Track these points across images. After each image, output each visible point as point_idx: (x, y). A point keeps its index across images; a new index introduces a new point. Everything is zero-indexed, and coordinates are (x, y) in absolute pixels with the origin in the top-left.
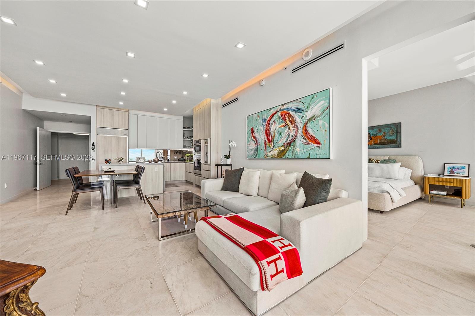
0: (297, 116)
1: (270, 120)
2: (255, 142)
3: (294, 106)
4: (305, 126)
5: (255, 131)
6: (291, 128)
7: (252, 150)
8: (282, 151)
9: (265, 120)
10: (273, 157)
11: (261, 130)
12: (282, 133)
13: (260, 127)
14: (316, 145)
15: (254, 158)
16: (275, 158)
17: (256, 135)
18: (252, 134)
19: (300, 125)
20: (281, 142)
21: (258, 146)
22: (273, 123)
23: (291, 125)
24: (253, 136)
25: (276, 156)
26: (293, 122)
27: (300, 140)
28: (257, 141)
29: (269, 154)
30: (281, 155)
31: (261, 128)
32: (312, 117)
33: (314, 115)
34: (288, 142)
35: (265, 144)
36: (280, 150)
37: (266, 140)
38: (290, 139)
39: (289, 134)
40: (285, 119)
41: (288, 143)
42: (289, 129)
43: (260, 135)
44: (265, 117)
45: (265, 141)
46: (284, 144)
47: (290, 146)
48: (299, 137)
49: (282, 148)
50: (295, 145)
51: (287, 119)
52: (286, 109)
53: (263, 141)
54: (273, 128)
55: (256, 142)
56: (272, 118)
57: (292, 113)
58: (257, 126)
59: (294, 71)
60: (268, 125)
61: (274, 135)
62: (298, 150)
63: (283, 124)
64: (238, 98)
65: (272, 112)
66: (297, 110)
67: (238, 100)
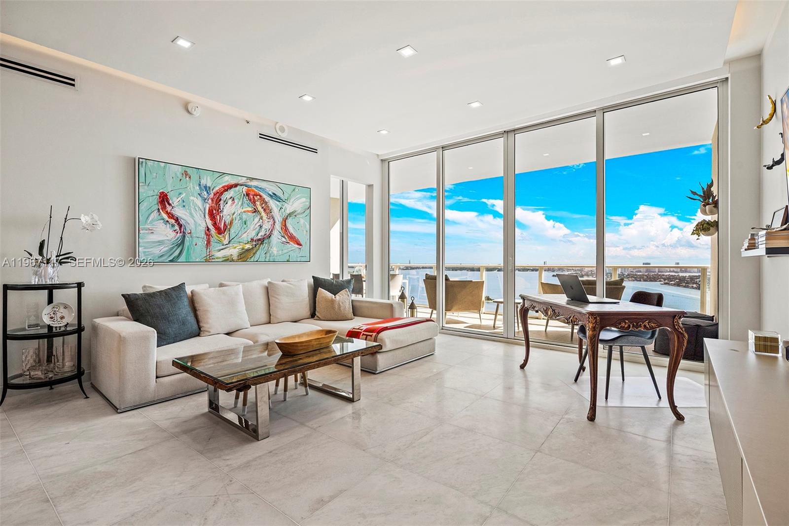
0: (272, 204)
2: (173, 226)
3: (271, 189)
4: (285, 220)
5: (174, 200)
7: (161, 243)
8: (248, 250)
9: (206, 189)
10: (228, 260)
11: (195, 205)
12: (248, 223)
13: (191, 198)
14: (297, 246)
15: (171, 261)
16: (233, 261)
17: (178, 212)
18: (164, 208)
20: (245, 235)
21: (184, 237)
22: (230, 202)
23: (263, 214)
24: (168, 213)
25: (235, 258)
26: (268, 210)
27: (276, 237)
28: (180, 226)
29: (220, 254)
30: (244, 256)
31: (197, 201)
32: (292, 213)
33: (295, 211)
34: (259, 237)
35: (208, 234)
36: (243, 249)
38: (262, 233)
39: (261, 227)
40: (254, 202)
41: (259, 240)
42: (261, 218)
43: (191, 214)
44: (207, 182)
45: (208, 229)
46: (252, 240)
47: (262, 243)
48: (275, 233)
49: (248, 246)
50: (269, 243)
51: (258, 203)
52: (256, 187)
53: (202, 228)
55: (177, 227)
56: (226, 190)
57: (267, 199)
58: (180, 194)
59: (263, 136)
61: (231, 223)
62: (274, 250)
63: (250, 209)
64: (74, 80)
65: (228, 180)
66: (274, 196)
67: (73, 85)
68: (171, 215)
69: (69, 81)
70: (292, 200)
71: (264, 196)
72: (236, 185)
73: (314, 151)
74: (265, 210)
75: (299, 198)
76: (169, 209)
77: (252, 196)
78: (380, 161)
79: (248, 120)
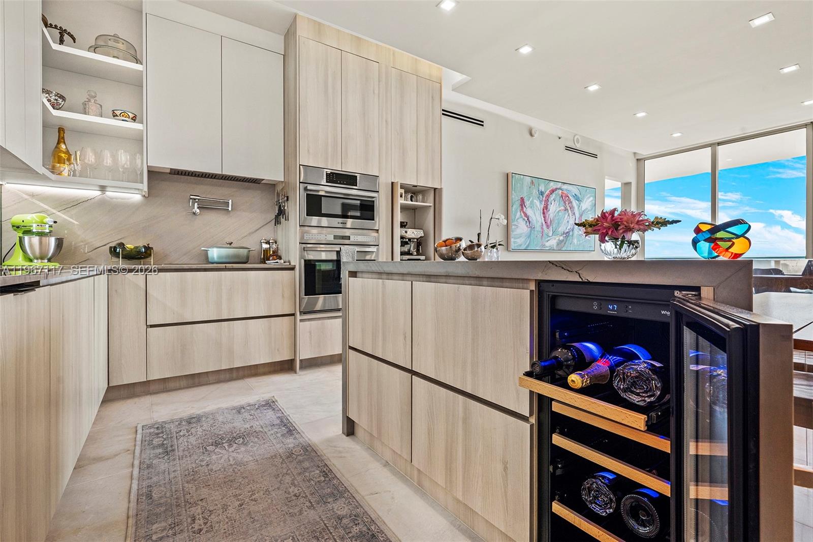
0: (575, 203)
1: (548, 196)
3: (574, 190)
4: (581, 216)
5: (527, 203)
6: (570, 215)
7: (521, 235)
9: (542, 193)
10: (552, 248)
11: (537, 206)
12: (562, 219)
13: (535, 201)
15: (525, 248)
16: (554, 248)
17: (529, 212)
18: (522, 209)
19: (578, 215)
20: (560, 229)
21: (531, 230)
22: (553, 203)
23: (570, 211)
24: (524, 212)
26: (572, 208)
27: (576, 230)
28: (530, 222)
29: (548, 243)
30: (560, 246)
31: (537, 202)
32: (584, 210)
33: (587, 209)
34: (567, 231)
35: (542, 228)
36: (559, 240)
37: (544, 223)
38: (569, 227)
39: (568, 222)
40: (565, 202)
41: (567, 233)
42: (569, 215)
43: (534, 213)
44: (542, 188)
45: (542, 225)
46: (564, 233)
47: (569, 235)
49: (561, 238)
50: (572, 234)
51: (567, 203)
52: (566, 190)
53: (539, 224)
54: (553, 208)
55: (528, 223)
56: (551, 194)
57: (572, 199)
58: (530, 198)
59: (568, 148)
60: (547, 201)
61: (553, 219)
62: (575, 241)
63: (563, 208)
64: (483, 122)
65: (552, 185)
66: (578, 199)
67: (483, 125)
68: (526, 215)
69: (480, 123)
70: (585, 200)
71: (570, 197)
72: (556, 189)
73: (595, 156)
74: (570, 208)
75: (589, 198)
76: (525, 209)
77: (565, 198)
78: (635, 161)
79: (560, 137)
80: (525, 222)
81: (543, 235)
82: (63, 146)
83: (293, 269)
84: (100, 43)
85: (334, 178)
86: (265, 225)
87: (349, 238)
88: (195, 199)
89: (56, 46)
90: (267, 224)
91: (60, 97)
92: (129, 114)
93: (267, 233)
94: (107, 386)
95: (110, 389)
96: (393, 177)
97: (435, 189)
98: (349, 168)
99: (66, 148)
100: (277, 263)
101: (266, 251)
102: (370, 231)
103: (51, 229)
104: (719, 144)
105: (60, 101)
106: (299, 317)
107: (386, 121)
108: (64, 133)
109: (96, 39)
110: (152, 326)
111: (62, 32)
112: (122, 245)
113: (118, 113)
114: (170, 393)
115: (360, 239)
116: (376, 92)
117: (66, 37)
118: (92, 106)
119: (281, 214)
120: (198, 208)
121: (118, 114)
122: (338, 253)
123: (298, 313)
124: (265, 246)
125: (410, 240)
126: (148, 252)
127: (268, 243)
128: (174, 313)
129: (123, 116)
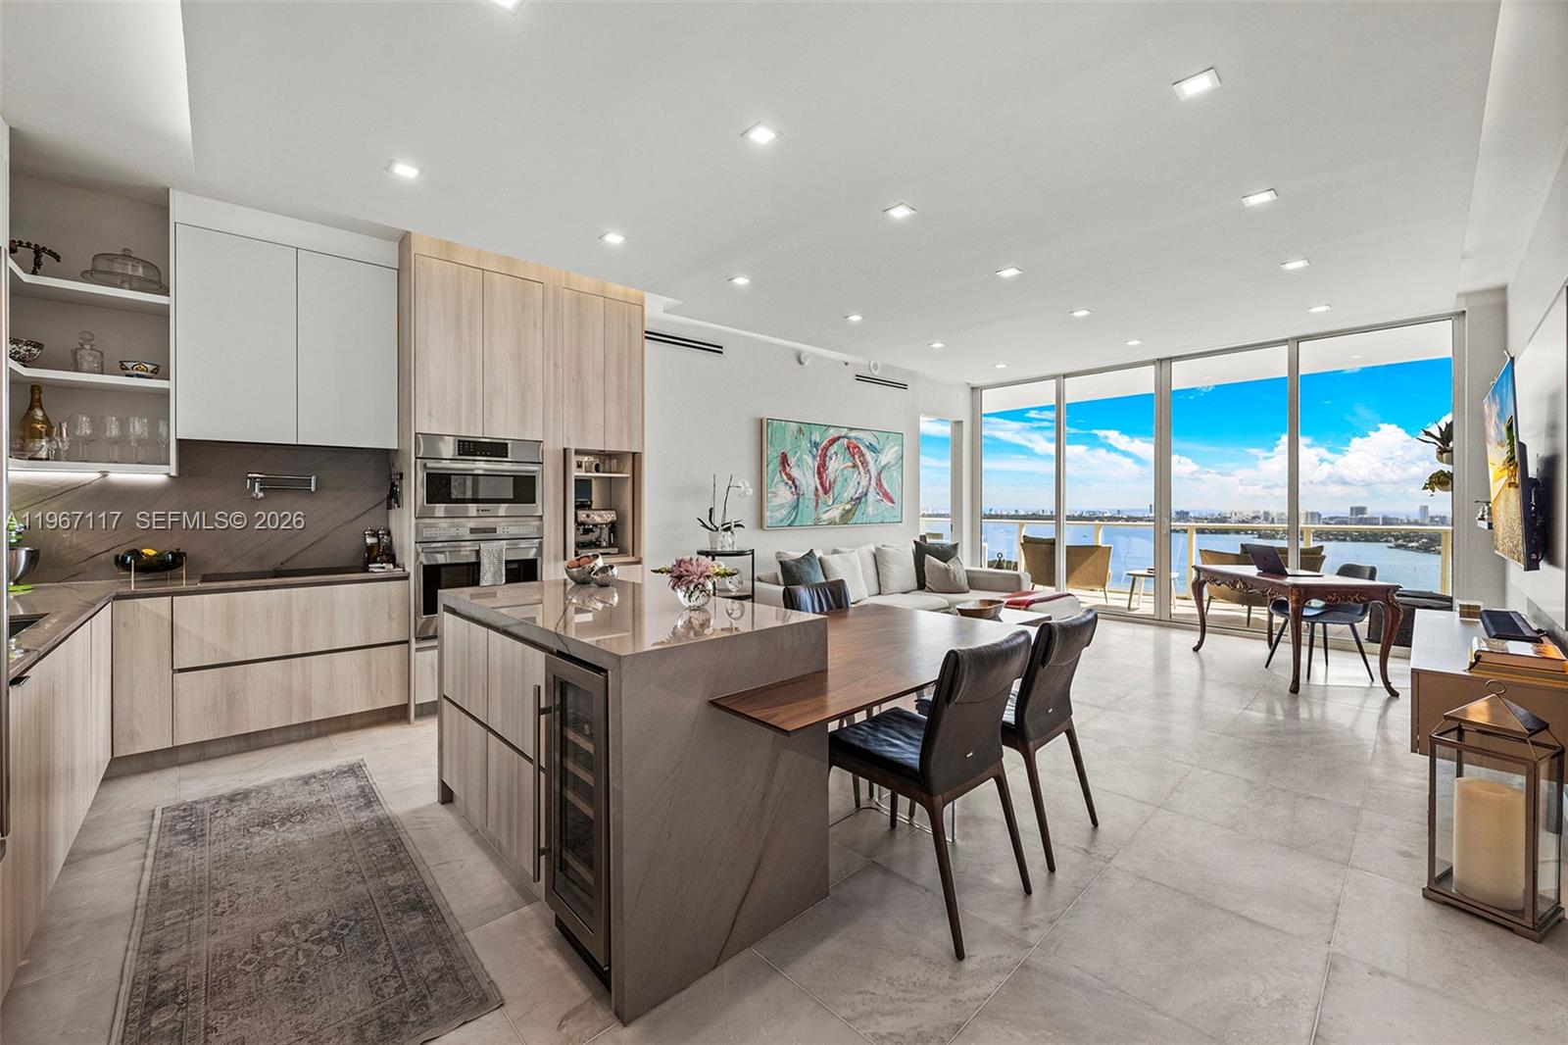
0: (869, 456)
1: (826, 449)
2: (791, 487)
3: (868, 438)
4: (879, 474)
5: (792, 460)
6: (862, 473)
7: (782, 506)
8: (850, 510)
9: (816, 445)
10: (832, 523)
11: (808, 464)
12: (849, 480)
13: (805, 456)
14: (890, 504)
15: (789, 526)
16: (835, 524)
17: (795, 472)
18: (784, 469)
19: (874, 473)
20: (845, 495)
21: (798, 499)
22: (834, 457)
23: (861, 468)
24: (787, 474)
25: (837, 521)
26: (864, 463)
27: (872, 496)
28: (796, 487)
29: (825, 517)
30: (846, 518)
31: (808, 459)
32: (886, 465)
33: (889, 463)
34: (857, 496)
35: (816, 495)
36: (844, 510)
37: (819, 487)
38: (859, 491)
39: (859, 483)
40: (853, 456)
41: (857, 498)
42: (859, 473)
43: (804, 474)
44: (816, 437)
45: (817, 489)
46: (852, 498)
47: (860, 502)
48: (871, 489)
49: (848, 507)
50: (866, 501)
51: (856, 456)
52: (855, 438)
53: (813, 489)
54: (834, 466)
55: (793, 489)
56: (831, 445)
57: (864, 450)
58: (796, 453)
59: (860, 378)
60: (824, 456)
61: (835, 480)
62: (870, 510)
63: (850, 464)
64: (721, 347)
65: (833, 433)
66: (871, 447)
67: (721, 352)
68: (790, 477)
69: (717, 349)
70: (886, 450)
71: (862, 448)
72: (838, 438)
73: (904, 387)
74: (862, 464)
75: (892, 447)
76: (788, 469)
77: (853, 450)
78: (970, 389)
79: (847, 361)
80: (788, 487)
81: (817, 504)
82: (39, 414)
83: (406, 578)
84: (102, 265)
85: (468, 448)
86: (373, 508)
87: (494, 530)
88: (255, 478)
89: (26, 278)
90: (376, 506)
91: (34, 347)
92: (148, 366)
93: (373, 520)
94: (110, 757)
95: (114, 761)
96: (565, 440)
97: (634, 454)
98: (497, 432)
99: (45, 415)
100: (383, 568)
101: (370, 548)
102: (530, 519)
103: (20, 537)
104: (1065, 376)
105: (34, 351)
106: (414, 645)
107: (555, 364)
108: (41, 392)
109: (94, 259)
110: (181, 671)
111: (38, 251)
112: (136, 554)
113: (129, 365)
114: (211, 762)
115: (514, 531)
116: (539, 323)
117: (45, 257)
118: (87, 357)
119: (393, 497)
120: (261, 490)
121: (130, 367)
122: (478, 552)
123: (413, 640)
124: (370, 541)
125: (595, 525)
126: (178, 560)
127: (375, 534)
128: (216, 651)
129: (137, 369)
